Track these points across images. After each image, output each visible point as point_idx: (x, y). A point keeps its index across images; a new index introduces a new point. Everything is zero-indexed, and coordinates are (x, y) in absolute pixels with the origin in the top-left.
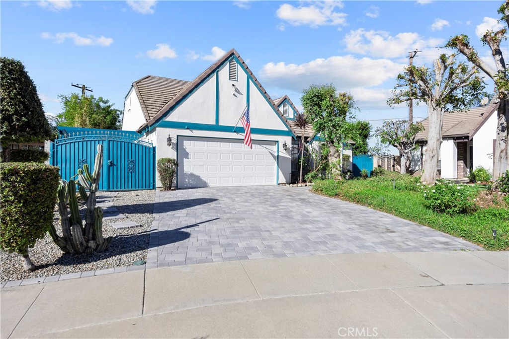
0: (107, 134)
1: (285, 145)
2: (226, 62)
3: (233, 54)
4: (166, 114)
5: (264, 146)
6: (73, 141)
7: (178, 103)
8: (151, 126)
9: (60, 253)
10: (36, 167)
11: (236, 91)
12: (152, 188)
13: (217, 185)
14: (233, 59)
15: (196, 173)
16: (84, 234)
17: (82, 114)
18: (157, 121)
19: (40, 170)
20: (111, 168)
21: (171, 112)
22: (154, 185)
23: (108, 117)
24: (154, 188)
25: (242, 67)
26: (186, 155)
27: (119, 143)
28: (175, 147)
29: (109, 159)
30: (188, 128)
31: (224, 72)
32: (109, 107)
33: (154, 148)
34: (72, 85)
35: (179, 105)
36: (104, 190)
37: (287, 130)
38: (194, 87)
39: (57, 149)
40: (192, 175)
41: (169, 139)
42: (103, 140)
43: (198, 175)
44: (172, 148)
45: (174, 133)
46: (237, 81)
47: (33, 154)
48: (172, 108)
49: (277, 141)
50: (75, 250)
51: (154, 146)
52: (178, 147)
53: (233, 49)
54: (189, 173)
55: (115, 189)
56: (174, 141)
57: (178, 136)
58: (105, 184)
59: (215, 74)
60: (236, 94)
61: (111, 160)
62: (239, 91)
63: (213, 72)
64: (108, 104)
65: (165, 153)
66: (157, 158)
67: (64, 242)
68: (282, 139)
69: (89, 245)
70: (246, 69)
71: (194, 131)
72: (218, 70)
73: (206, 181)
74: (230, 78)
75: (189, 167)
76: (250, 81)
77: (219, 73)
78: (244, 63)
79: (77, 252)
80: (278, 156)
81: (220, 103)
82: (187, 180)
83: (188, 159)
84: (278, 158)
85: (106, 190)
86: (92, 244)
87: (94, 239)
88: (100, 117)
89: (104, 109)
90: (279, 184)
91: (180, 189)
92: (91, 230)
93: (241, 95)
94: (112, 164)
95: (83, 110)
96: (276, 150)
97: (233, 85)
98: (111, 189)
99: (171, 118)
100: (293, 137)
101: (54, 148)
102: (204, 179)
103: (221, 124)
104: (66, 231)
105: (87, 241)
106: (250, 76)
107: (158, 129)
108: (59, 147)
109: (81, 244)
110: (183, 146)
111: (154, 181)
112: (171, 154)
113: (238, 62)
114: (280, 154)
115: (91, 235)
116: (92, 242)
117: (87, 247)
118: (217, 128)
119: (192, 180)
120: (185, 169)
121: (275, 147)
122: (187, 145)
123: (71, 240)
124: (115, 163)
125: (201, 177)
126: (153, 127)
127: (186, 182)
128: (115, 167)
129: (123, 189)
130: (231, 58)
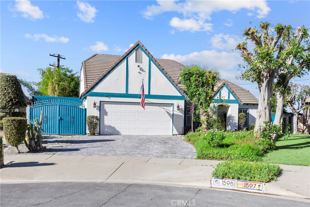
0: (59, 101)
1: (178, 107)
2: (134, 51)
3: (138, 45)
4: (93, 88)
5: (162, 107)
6: (40, 106)
7: (101, 80)
8: (83, 96)
9: (28, 150)
10: (20, 119)
11: (140, 70)
12: (84, 134)
13: (127, 134)
14: (138, 48)
15: (113, 125)
16: (36, 144)
17: (53, 82)
18: (87, 92)
19: (21, 120)
20: (61, 121)
21: (96, 86)
22: (85, 132)
23: (72, 83)
24: (85, 134)
25: (145, 53)
26: (106, 114)
27: (65, 106)
28: (99, 108)
29: (60, 116)
30: (107, 96)
31: (132, 57)
32: (73, 75)
33: (86, 109)
34: (50, 55)
35: (101, 82)
36: (56, 134)
37: (181, 95)
38: (111, 69)
39: (32, 110)
40: (109, 126)
41: (95, 104)
42: (56, 105)
43: (114, 126)
44: (97, 109)
45: (98, 100)
46: (142, 63)
47: (20, 114)
48: (97, 84)
49: (173, 104)
50: (33, 149)
51: (86, 108)
52: (100, 108)
53: (139, 41)
54: (108, 125)
55: (63, 134)
56: (98, 104)
57: (100, 101)
58: (57, 131)
59: (126, 59)
60: (141, 72)
61: (61, 116)
62: (143, 70)
63: (124, 58)
64: (72, 73)
65: (93, 112)
66: (87, 115)
67: (29, 146)
68: (176, 102)
69: (37, 148)
70: (148, 54)
71: (111, 98)
72: (128, 56)
73: (119, 131)
74: (136, 61)
75: (108, 121)
76: (151, 62)
77: (128, 58)
78: (146, 50)
79: (33, 150)
80: (173, 114)
81: (129, 79)
82: (106, 130)
83: (107, 116)
84: (173, 116)
85: (58, 134)
86: (38, 148)
87: (39, 146)
88: (66, 83)
89: (69, 77)
90: (173, 135)
91: (101, 135)
92: (38, 143)
93: (144, 72)
94: (61, 119)
95: (54, 80)
96: (172, 110)
97: (139, 66)
98: (61, 134)
99: (95, 90)
100: (185, 101)
101: (31, 110)
102: (118, 129)
103: (129, 93)
104: (30, 142)
105: (37, 147)
106: (151, 58)
107: (88, 97)
108: (34, 109)
109: (35, 147)
110: (104, 107)
111: (85, 130)
112: (96, 113)
113: (142, 50)
114: (175, 113)
115: (38, 145)
116: (38, 147)
117: (37, 149)
118: (127, 95)
119: (110, 130)
120: (105, 122)
121: (171, 108)
122: (107, 107)
123: (31, 146)
124: (63, 118)
125: (116, 128)
126: (85, 96)
127: (106, 131)
128: (63, 121)
129: (67, 134)
130: (137, 48)
